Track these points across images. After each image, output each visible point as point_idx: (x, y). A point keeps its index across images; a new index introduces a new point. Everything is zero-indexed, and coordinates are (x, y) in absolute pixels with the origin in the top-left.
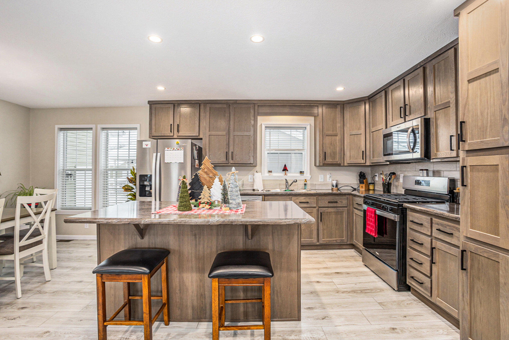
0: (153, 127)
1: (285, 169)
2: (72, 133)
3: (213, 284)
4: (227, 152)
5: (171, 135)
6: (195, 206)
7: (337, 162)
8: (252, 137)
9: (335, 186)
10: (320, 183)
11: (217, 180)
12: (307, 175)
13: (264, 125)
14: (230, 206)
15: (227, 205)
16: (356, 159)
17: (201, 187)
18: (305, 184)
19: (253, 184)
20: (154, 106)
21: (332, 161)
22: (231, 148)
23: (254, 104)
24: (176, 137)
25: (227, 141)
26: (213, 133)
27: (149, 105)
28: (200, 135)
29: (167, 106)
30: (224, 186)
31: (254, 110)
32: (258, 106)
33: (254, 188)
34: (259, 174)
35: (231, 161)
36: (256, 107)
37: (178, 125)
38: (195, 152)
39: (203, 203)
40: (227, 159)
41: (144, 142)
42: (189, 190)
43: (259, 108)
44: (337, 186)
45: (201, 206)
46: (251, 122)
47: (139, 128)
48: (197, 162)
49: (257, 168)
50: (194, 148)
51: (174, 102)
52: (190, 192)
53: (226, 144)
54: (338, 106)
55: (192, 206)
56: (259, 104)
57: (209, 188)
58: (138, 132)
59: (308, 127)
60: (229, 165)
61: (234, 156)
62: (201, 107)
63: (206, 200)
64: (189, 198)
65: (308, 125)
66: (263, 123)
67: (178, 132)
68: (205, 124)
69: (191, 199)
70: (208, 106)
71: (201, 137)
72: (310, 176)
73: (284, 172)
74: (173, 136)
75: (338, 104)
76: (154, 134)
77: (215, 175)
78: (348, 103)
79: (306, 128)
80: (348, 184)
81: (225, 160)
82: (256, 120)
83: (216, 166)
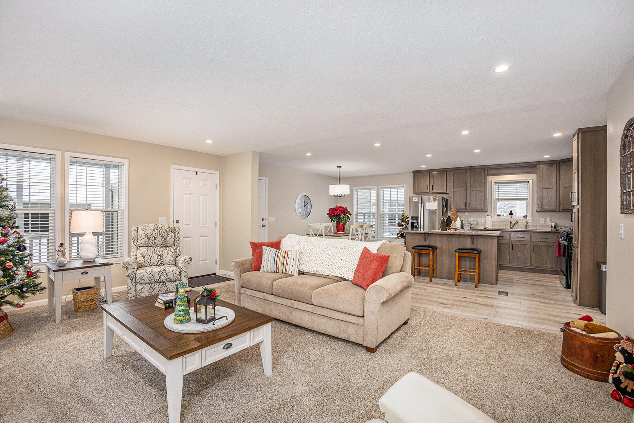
0: (416, 187)
1: (511, 214)
2: (367, 191)
3: (456, 254)
4: (465, 202)
5: (428, 192)
6: (448, 230)
7: (553, 208)
8: (483, 191)
9: (553, 227)
10: (540, 225)
11: (458, 218)
12: (529, 219)
13: (494, 181)
14: (465, 230)
15: (463, 229)
16: (568, 206)
17: (451, 222)
18: (526, 225)
19: (485, 224)
20: (416, 174)
21: (548, 208)
22: (468, 199)
23: (485, 168)
24: (431, 193)
25: (466, 195)
26: (456, 189)
27: (413, 173)
28: (447, 191)
29: (425, 173)
30: (462, 221)
31: (485, 173)
32: (488, 169)
33: (486, 227)
34: (490, 217)
35: (468, 208)
36: (486, 171)
37: (432, 185)
38: (444, 203)
39: (452, 228)
40: (465, 207)
41: (413, 198)
42: (446, 222)
43: (489, 171)
44: (555, 227)
45: (451, 229)
46: (482, 182)
47: (405, 187)
48: (445, 208)
49: (488, 213)
50: (444, 200)
51: (429, 171)
52: (446, 223)
53: (465, 197)
54: (554, 164)
55: (447, 230)
56: (488, 168)
57: (455, 222)
58: (404, 189)
59: (530, 182)
60: (467, 210)
61: (471, 204)
62: (447, 173)
63: (453, 227)
64: (445, 226)
65: (530, 180)
66: (492, 180)
67: (432, 190)
68: (450, 184)
69: (447, 227)
70: (452, 172)
71: (448, 192)
72: (532, 219)
73: (510, 216)
74: (429, 193)
75: (554, 163)
76: (417, 191)
77: (458, 216)
78: (564, 162)
79: (529, 181)
80: (568, 226)
81: (464, 207)
82: (486, 180)
83: (458, 211)
